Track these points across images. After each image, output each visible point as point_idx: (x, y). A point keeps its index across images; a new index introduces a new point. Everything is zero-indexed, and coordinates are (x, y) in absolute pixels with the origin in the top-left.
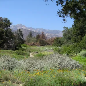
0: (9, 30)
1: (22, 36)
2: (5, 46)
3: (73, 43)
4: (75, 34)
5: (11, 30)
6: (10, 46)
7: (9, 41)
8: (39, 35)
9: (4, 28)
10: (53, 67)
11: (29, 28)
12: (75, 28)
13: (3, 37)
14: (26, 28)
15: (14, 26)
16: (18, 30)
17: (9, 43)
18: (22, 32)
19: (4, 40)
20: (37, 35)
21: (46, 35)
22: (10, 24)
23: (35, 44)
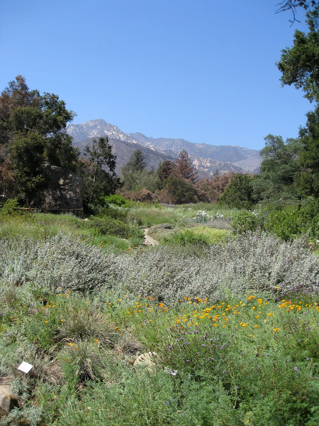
0: (63, 141)
1: (112, 165)
2: (47, 200)
3: (300, 198)
4: (310, 161)
5: (69, 139)
6: (66, 198)
7: (61, 182)
8: (167, 164)
9: (44, 133)
10: (251, 288)
11: (132, 136)
12: (311, 139)
13: (39, 166)
14: (121, 136)
15: (77, 126)
16: (95, 142)
17: (60, 190)
18: (110, 147)
19: (45, 176)
20: (162, 161)
21: (196, 163)
22: (68, 117)
23: (153, 195)
